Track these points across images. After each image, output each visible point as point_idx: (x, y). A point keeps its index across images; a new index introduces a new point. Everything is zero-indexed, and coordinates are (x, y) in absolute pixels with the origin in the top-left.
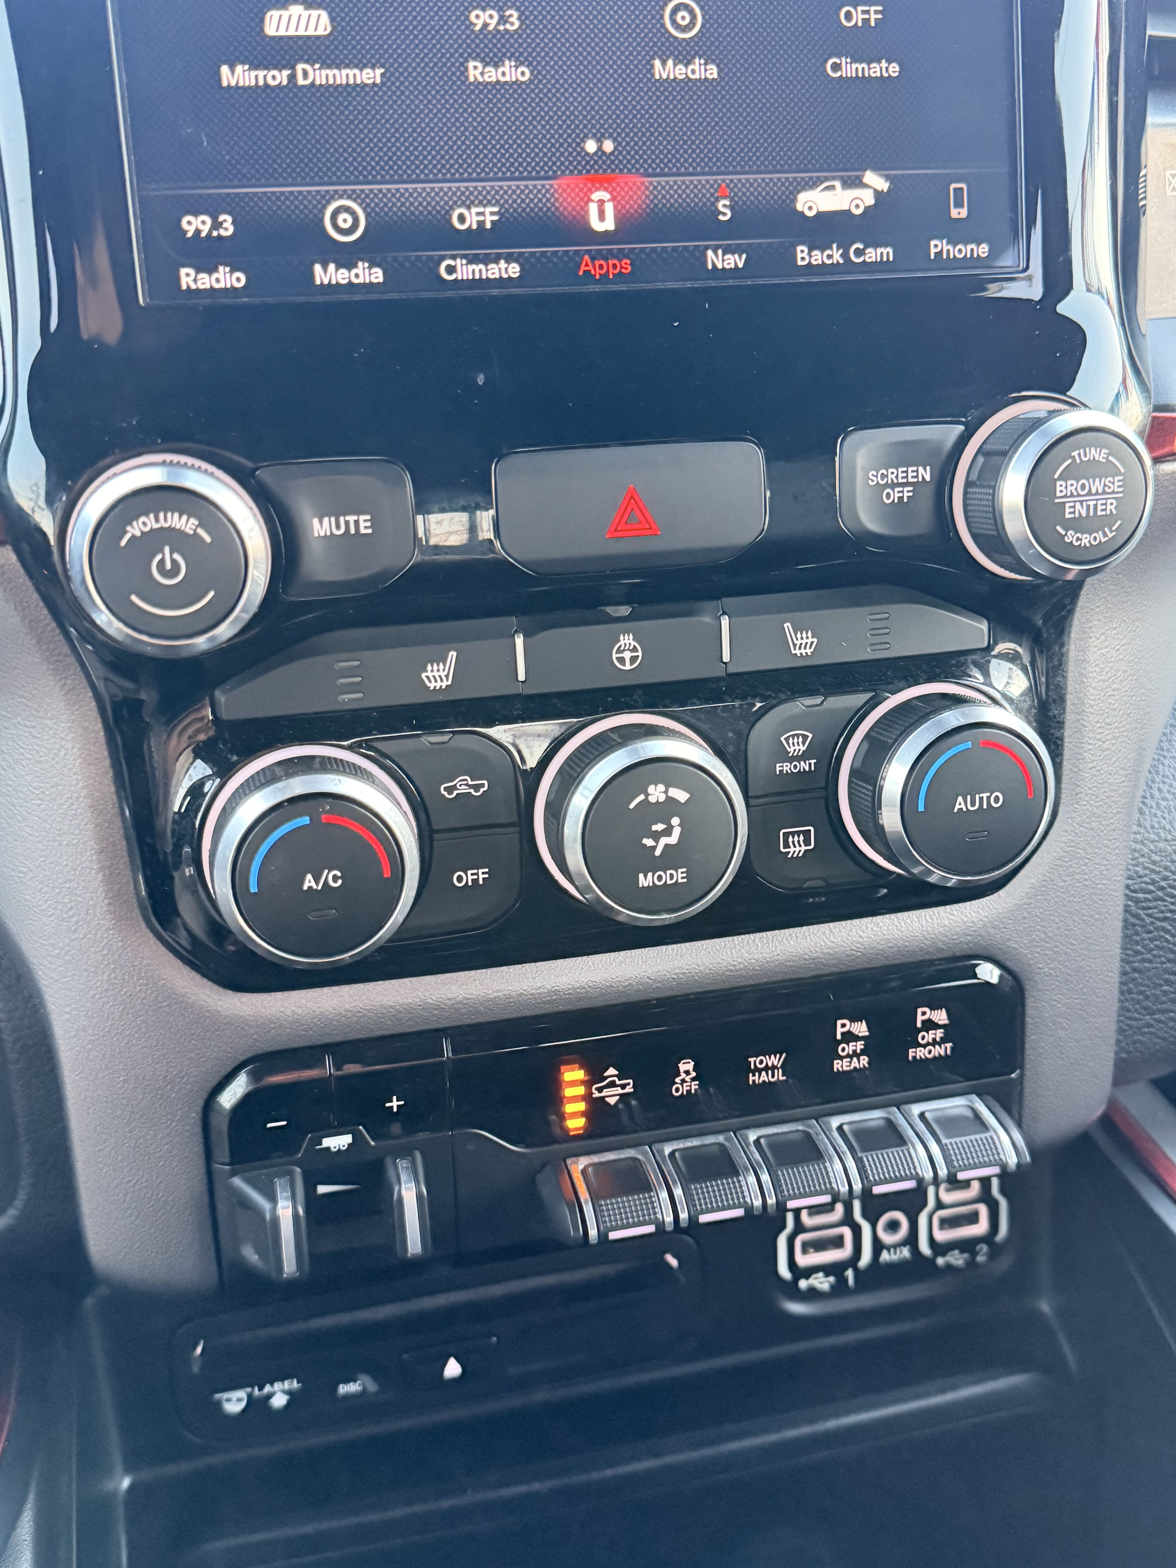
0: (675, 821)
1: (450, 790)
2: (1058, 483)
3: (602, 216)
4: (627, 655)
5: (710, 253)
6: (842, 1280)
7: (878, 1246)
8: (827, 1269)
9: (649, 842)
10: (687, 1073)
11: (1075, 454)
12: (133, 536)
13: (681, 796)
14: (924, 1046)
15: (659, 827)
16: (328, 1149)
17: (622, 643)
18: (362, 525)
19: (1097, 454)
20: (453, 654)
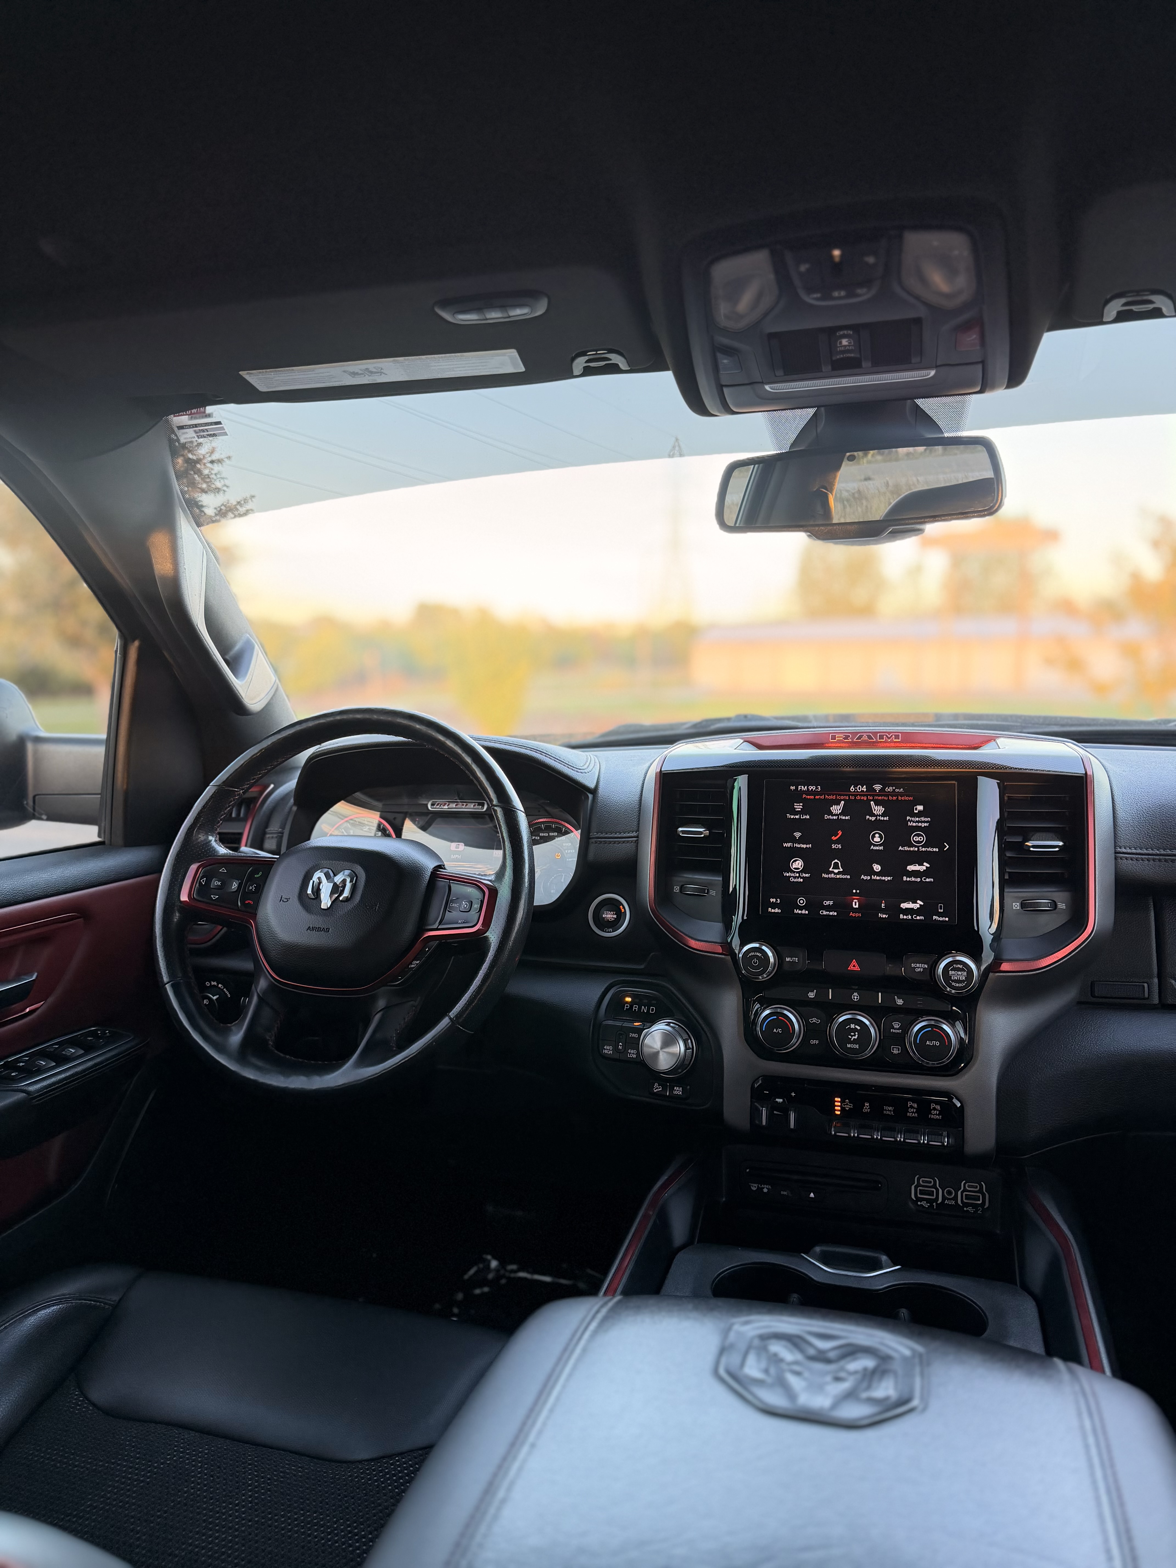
0: (857, 1033)
1: (811, 1021)
2: (950, 971)
3: (855, 905)
4: (855, 997)
5: (880, 914)
6: (932, 1206)
7: (944, 1198)
8: (927, 1200)
9: (850, 1037)
10: (867, 1106)
11: (954, 965)
12: (749, 956)
13: (859, 1028)
14: (934, 1115)
15: (853, 1034)
16: (777, 1101)
17: (854, 994)
18: (797, 960)
20: (815, 991)
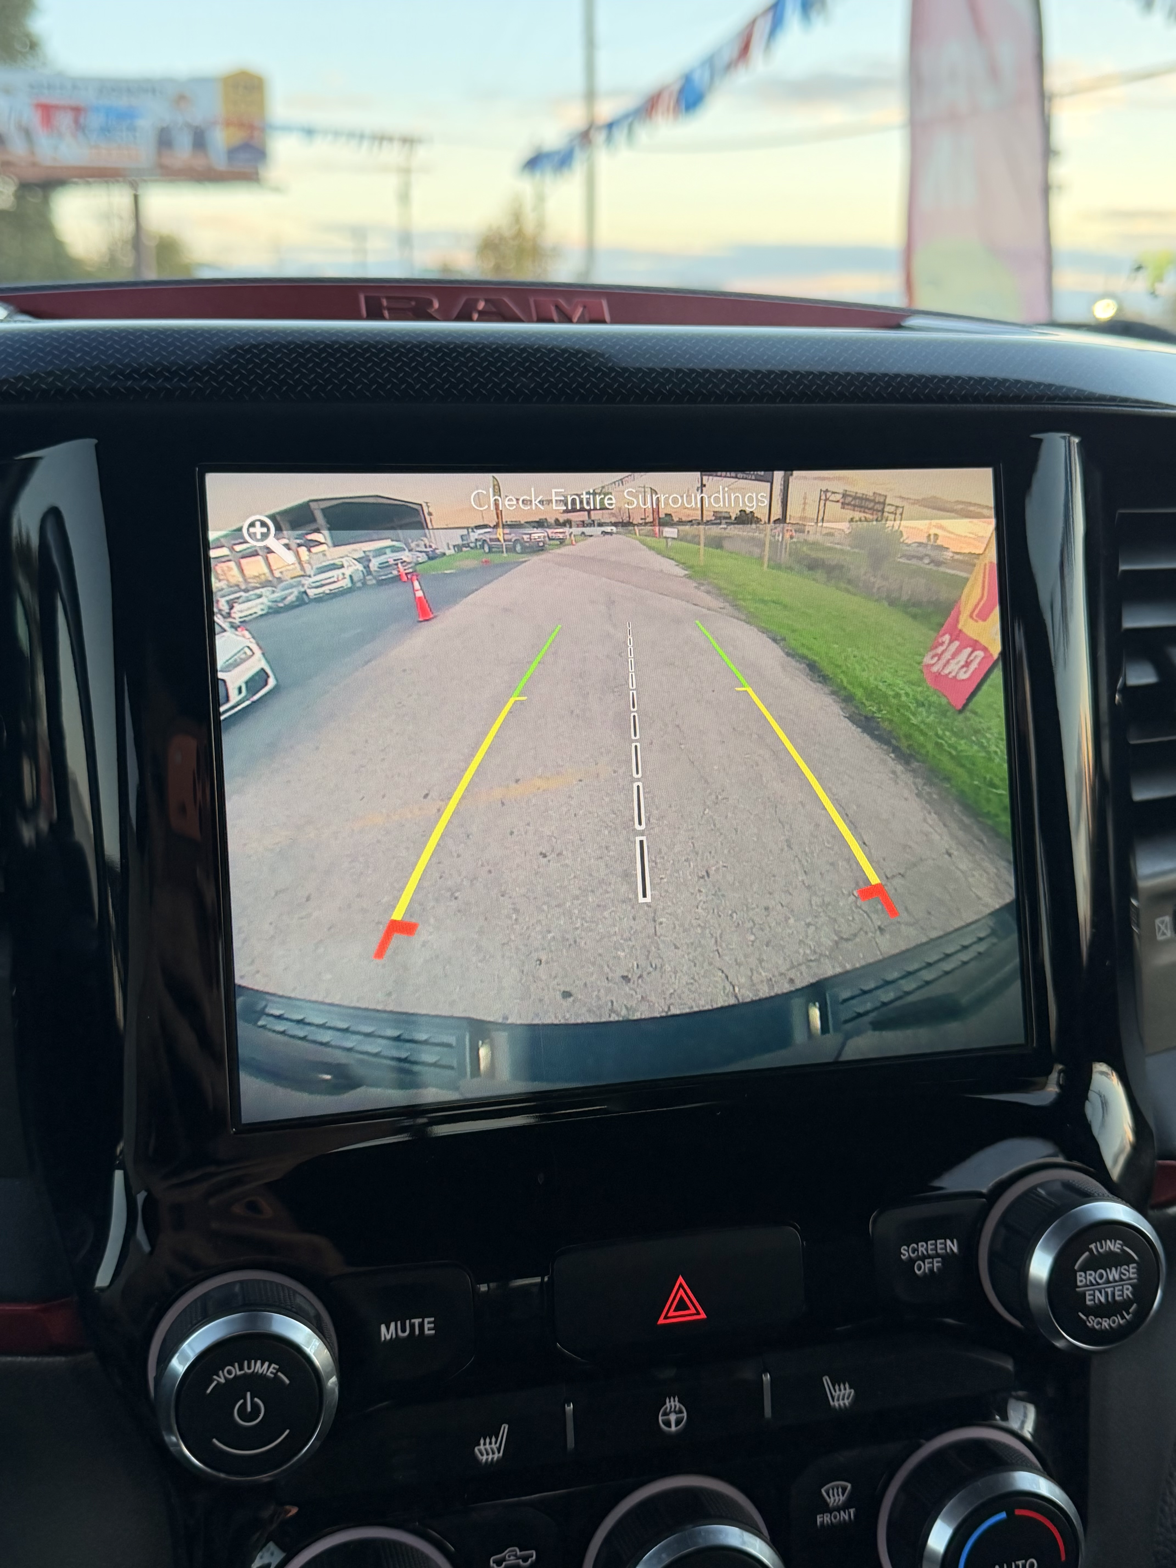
1: (499, 1562)
2: (1078, 1274)
4: (673, 1418)
11: (1092, 1246)
12: (219, 1383)
17: (668, 1405)
18: (426, 1326)
19: (1113, 1246)
20: (505, 1427)
